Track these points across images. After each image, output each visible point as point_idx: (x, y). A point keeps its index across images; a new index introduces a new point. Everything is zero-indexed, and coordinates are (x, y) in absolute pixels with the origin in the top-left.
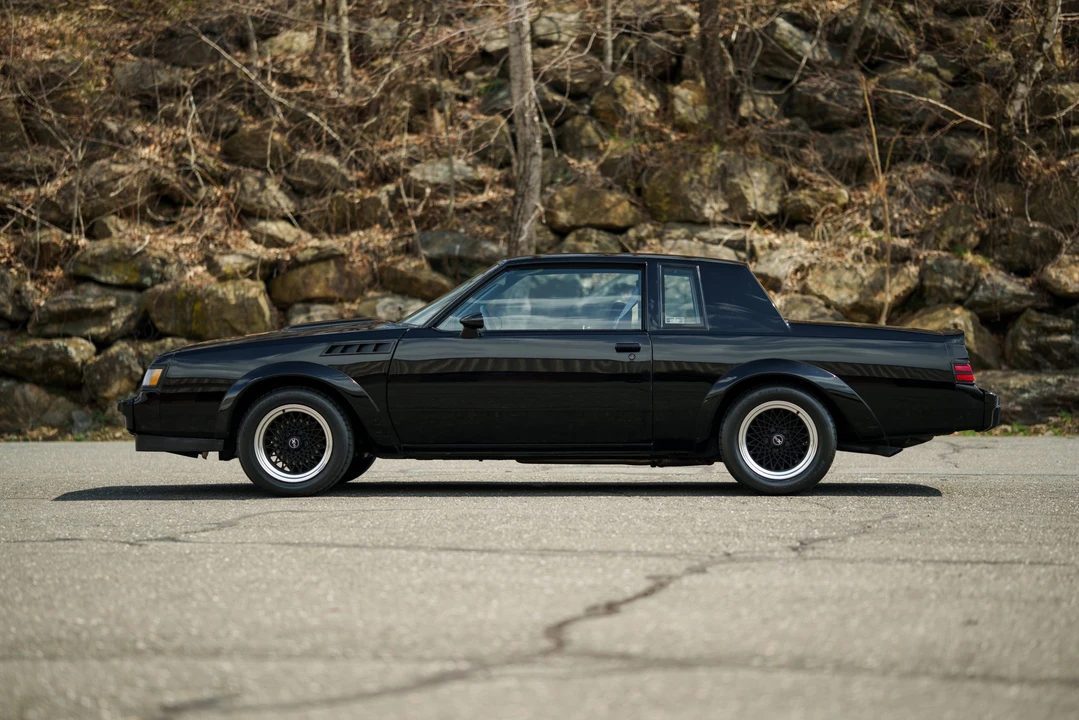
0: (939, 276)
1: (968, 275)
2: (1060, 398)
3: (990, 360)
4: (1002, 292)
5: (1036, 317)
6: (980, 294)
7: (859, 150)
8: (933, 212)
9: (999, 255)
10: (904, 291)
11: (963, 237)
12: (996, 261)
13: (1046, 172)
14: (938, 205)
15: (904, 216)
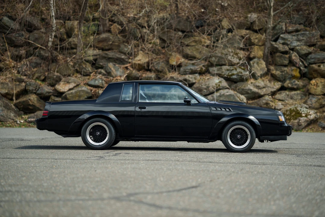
0: (29, 86)
1: (36, 87)
3: (41, 108)
4: (44, 91)
5: (53, 97)
6: (39, 92)
7: (21, 53)
8: (34, 70)
9: (48, 81)
10: (20, 90)
11: (40, 76)
12: (48, 83)
13: (63, 61)
14: (36, 68)
15: (26, 70)
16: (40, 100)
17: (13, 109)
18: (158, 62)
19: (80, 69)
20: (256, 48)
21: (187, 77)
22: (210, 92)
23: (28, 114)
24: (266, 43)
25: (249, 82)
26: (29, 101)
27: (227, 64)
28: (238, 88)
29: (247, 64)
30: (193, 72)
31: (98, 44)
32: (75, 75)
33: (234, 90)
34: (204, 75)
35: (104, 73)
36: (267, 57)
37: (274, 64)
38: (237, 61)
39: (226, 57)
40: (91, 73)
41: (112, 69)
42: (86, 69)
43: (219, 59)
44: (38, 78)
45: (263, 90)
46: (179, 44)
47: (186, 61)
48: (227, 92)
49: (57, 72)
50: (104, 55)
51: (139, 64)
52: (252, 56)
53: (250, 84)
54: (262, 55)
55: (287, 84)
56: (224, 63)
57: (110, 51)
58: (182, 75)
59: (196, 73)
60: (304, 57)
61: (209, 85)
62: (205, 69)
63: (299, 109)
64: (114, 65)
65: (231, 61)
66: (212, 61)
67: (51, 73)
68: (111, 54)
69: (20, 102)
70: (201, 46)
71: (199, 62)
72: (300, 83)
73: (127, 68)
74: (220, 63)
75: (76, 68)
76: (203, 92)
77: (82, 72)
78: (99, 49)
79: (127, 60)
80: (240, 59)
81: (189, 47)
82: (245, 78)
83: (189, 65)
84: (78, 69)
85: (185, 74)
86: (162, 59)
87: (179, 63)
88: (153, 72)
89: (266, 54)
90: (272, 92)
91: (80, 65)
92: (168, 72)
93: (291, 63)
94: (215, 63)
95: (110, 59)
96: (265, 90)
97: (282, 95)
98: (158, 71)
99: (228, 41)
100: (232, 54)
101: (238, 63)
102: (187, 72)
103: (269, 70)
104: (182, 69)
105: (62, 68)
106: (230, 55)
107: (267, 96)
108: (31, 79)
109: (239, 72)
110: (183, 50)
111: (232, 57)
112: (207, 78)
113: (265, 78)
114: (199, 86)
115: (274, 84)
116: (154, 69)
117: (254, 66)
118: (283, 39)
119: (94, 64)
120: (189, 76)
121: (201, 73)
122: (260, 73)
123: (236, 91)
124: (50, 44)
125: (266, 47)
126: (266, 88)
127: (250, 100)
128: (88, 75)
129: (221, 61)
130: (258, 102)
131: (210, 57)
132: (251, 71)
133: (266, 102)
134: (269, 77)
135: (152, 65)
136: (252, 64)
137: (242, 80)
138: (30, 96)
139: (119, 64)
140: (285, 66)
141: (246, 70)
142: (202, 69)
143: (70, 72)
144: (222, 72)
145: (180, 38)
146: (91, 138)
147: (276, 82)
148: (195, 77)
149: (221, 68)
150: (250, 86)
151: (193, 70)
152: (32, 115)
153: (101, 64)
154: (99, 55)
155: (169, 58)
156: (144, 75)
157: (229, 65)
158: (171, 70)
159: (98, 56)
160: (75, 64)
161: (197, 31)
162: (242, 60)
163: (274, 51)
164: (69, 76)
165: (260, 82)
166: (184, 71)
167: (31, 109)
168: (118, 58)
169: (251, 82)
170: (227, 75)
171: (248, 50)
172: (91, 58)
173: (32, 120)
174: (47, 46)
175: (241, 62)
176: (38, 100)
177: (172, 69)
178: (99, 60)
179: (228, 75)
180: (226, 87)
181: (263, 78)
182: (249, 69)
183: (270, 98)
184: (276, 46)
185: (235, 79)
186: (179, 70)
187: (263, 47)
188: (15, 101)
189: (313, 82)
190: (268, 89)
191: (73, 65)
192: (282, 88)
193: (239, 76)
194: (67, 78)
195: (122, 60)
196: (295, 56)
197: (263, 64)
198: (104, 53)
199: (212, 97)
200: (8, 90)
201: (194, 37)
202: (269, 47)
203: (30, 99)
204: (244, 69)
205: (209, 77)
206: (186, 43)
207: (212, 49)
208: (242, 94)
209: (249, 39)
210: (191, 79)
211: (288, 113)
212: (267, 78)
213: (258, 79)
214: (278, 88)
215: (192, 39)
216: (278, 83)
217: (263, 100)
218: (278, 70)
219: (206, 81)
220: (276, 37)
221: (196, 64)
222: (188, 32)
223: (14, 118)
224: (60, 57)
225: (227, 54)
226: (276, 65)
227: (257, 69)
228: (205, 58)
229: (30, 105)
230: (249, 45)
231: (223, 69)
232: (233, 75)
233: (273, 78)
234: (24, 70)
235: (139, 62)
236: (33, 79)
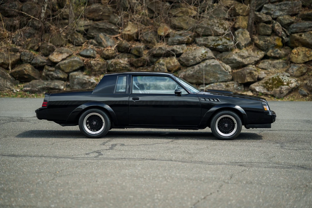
0: (24, 56)
1: (31, 57)
2: (46, 87)
3: (36, 77)
4: (38, 61)
5: (47, 67)
6: (33, 62)
7: (14, 23)
8: (28, 40)
9: (42, 51)
10: (15, 60)
11: (34, 47)
12: (41, 53)
13: (56, 31)
14: (30, 38)
15: (20, 41)
16: (35, 69)
17: (9, 79)
18: (147, 32)
19: (72, 39)
20: (240, 18)
21: (174, 47)
22: (196, 62)
23: (24, 83)
24: (250, 14)
25: (234, 52)
26: (25, 70)
27: (213, 35)
28: (223, 58)
29: (232, 34)
30: (180, 43)
31: (89, 15)
32: (68, 46)
33: (220, 60)
34: (191, 45)
35: (95, 44)
36: (251, 27)
37: (258, 34)
38: (222, 31)
39: (212, 28)
40: (83, 43)
41: (103, 39)
42: (77, 40)
43: (205, 30)
44: (32, 48)
45: (247, 59)
46: (167, 16)
47: (174, 32)
48: (213, 62)
49: (50, 42)
50: (95, 26)
51: (128, 35)
52: (236, 26)
53: (235, 54)
54: (246, 25)
55: (270, 53)
56: (210, 33)
57: (100, 22)
58: (170, 45)
59: (184, 44)
60: (286, 26)
61: (196, 56)
62: (191, 40)
63: (281, 77)
64: (104, 36)
65: (216, 31)
66: (198, 31)
67: (44, 43)
68: (101, 24)
69: (15, 72)
70: (188, 17)
71: (186, 33)
72: (282, 52)
73: (117, 38)
74: (207, 33)
75: (68, 39)
76: (190, 62)
77: (74, 42)
78: (90, 20)
79: (117, 30)
80: (225, 30)
81: (176, 18)
82: (230, 48)
83: (177, 35)
84: (70, 39)
85: (173, 45)
86: (151, 29)
87: (167, 34)
88: (142, 42)
89: (250, 25)
90: (255, 61)
91: (72, 36)
92: (156, 43)
93: (274, 32)
94: (201, 34)
95: (101, 30)
96: (249, 59)
97: (266, 64)
98: (146, 42)
99: (214, 12)
100: (217, 25)
101: (224, 34)
102: (175, 42)
103: (253, 40)
104: (170, 40)
105: (55, 39)
106: (216, 26)
107: (251, 66)
108: (25, 49)
109: (225, 42)
110: (170, 21)
111: (218, 28)
112: (194, 48)
113: (249, 47)
114: (187, 56)
115: (257, 53)
116: (143, 39)
117: (238, 36)
118: (267, 9)
119: (86, 34)
120: (176, 47)
121: (188, 44)
122: (245, 43)
123: (222, 61)
124: (43, 15)
125: (250, 18)
126: (250, 58)
127: (235, 69)
128: (79, 45)
129: (207, 32)
130: (242, 71)
131: (197, 28)
132: (235, 41)
133: (250, 71)
134: (253, 47)
135: (141, 35)
136: (237, 34)
137: (227, 50)
138: (25, 66)
139: (109, 34)
140: (268, 36)
141: (231, 40)
142: (189, 39)
143: (63, 42)
144: (208, 43)
145: (168, 9)
146: (88, 127)
147: (260, 52)
148: (182, 47)
149: (208, 39)
150: (235, 56)
151: (181, 40)
152: (28, 84)
153: (92, 34)
154: (90, 25)
155: (157, 29)
156: (134, 46)
157: (215, 36)
158: (159, 40)
159: (89, 27)
160: (67, 34)
161: (184, 2)
162: (228, 30)
163: (257, 21)
164: (62, 46)
165: (245, 52)
166: (172, 41)
167: (26, 78)
168: (109, 28)
169: (235, 52)
170: (212, 45)
171: (233, 20)
172: (83, 29)
173: (28, 89)
174: (40, 17)
175: (226, 32)
176: (33, 70)
177: (161, 39)
178: (90, 30)
179: (214, 45)
180: (212, 57)
181: (247, 48)
182: (234, 39)
183: (253, 68)
184: (259, 16)
185: (221, 49)
186: (167, 41)
187: (247, 17)
188: (10, 70)
189: (295, 51)
190: (252, 58)
191: (66, 35)
192: (266, 57)
193: (224, 47)
194: (60, 48)
195: (112, 31)
196: (278, 26)
197: (247, 34)
198: (94, 23)
199: (199, 66)
200: (4, 60)
201: (181, 8)
202: (253, 18)
203: (25, 69)
204: (229, 40)
205: (195, 48)
206: (173, 14)
207: (198, 20)
208: (227, 64)
209: (234, 9)
210: (178, 50)
211: (271, 81)
212: (251, 48)
213: (243, 48)
214: (261, 57)
215: (180, 10)
216: (261, 53)
217: (247, 69)
218: (262, 40)
219: (193, 51)
220: (259, 7)
221: (183, 34)
222: (175, 3)
223: (11, 87)
224: (53, 27)
225: (213, 25)
226: (259, 35)
227: (242, 39)
228: (192, 28)
229: (25, 74)
230: (234, 15)
231: (209, 39)
232: (219, 45)
233: (256, 48)
234: (18, 41)
235: (129, 33)
236: (27, 49)
